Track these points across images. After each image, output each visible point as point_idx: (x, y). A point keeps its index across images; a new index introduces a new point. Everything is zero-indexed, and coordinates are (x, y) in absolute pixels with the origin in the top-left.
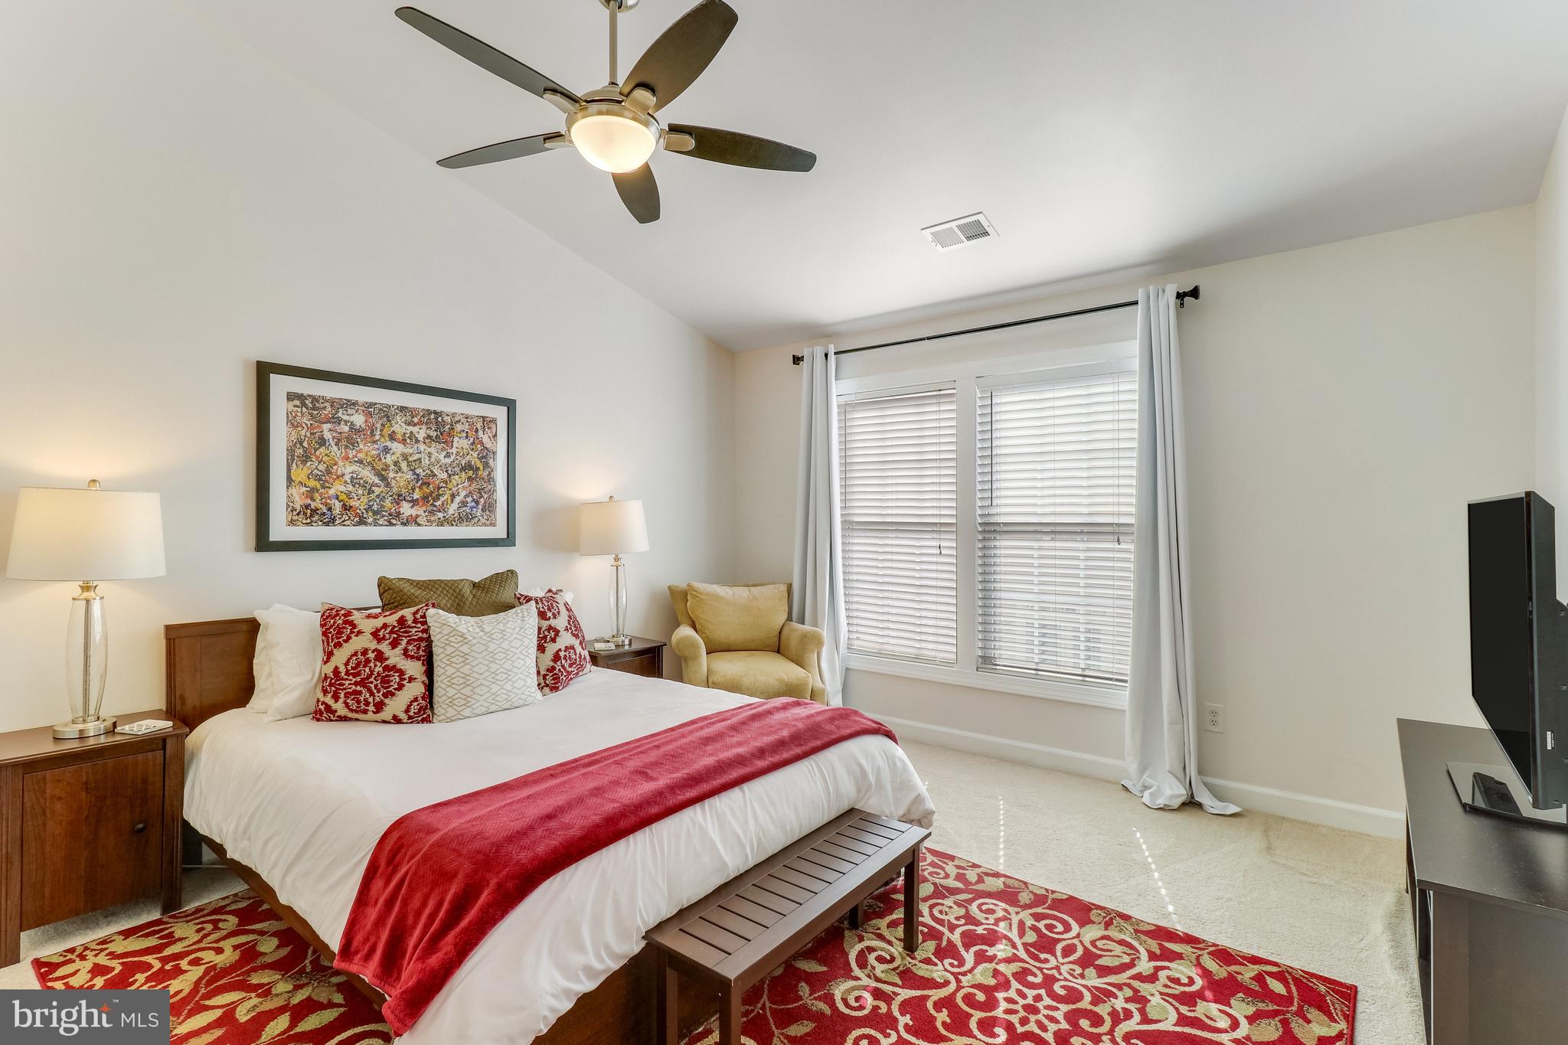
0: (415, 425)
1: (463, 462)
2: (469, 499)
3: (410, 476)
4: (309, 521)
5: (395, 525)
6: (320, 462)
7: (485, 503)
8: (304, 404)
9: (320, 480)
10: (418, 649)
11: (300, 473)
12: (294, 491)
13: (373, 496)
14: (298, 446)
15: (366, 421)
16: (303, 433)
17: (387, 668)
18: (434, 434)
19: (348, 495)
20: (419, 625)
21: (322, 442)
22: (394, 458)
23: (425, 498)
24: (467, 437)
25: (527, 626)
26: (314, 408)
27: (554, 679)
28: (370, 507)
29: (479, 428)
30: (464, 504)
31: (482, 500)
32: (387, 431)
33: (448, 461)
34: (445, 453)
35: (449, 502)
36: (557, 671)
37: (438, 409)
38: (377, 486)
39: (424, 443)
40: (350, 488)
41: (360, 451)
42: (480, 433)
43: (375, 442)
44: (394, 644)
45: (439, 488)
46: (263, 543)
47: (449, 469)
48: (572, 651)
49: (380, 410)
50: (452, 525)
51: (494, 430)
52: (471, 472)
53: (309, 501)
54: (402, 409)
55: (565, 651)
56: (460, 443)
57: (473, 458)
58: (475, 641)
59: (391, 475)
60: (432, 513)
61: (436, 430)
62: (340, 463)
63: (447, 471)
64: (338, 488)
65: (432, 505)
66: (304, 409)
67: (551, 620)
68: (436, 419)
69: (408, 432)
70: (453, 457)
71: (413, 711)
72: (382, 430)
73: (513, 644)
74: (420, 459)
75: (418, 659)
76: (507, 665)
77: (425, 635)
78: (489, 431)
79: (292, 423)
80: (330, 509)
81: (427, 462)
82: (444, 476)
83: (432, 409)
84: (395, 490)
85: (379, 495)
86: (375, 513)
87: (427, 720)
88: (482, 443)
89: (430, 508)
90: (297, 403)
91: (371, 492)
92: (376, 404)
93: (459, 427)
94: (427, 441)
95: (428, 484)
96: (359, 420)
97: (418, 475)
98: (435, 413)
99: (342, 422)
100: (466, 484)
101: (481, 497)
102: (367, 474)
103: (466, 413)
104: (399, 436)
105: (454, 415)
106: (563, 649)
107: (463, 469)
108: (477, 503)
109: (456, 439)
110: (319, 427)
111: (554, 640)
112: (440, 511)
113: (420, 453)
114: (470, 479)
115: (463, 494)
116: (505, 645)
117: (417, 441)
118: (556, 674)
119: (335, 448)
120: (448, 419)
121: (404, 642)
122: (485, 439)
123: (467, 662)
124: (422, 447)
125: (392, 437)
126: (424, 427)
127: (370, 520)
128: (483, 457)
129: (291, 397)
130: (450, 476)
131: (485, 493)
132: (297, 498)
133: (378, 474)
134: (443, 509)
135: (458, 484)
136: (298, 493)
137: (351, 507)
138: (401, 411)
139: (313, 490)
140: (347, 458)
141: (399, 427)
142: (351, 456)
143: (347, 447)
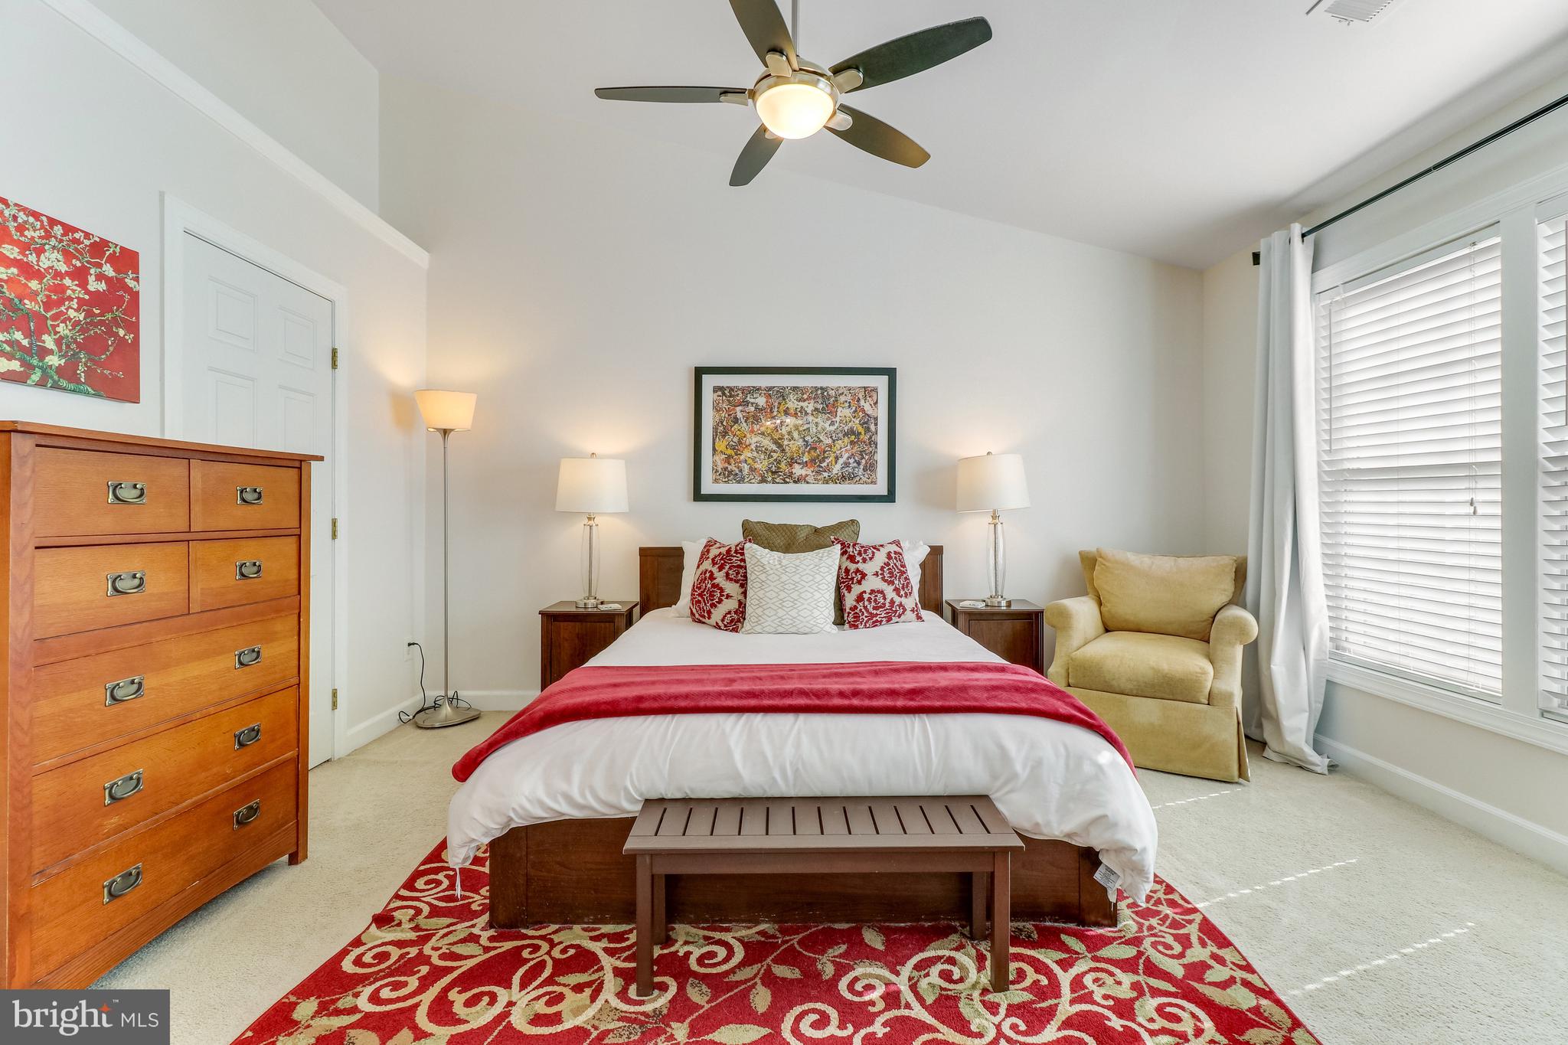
0: (805, 401)
1: (846, 429)
2: (852, 461)
3: (801, 443)
4: (726, 480)
5: (788, 483)
6: (734, 436)
7: (866, 463)
8: (724, 394)
9: (734, 449)
10: (738, 573)
11: (721, 445)
12: (717, 458)
13: (771, 460)
14: (720, 425)
15: (767, 402)
16: (723, 415)
17: (714, 586)
18: (820, 407)
19: (754, 459)
20: (739, 555)
21: (736, 420)
22: (788, 429)
23: (813, 461)
24: (849, 406)
25: (823, 564)
26: (730, 397)
27: (855, 617)
28: (770, 468)
29: (861, 397)
30: (847, 464)
31: (863, 461)
32: (782, 408)
33: (832, 428)
34: (830, 421)
35: (833, 463)
36: (857, 611)
37: (824, 386)
38: (774, 451)
39: (812, 415)
40: (755, 454)
41: (761, 426)
42: (862, 402)
43: (773, 418)
44: (721, 568)
45: (825, 452)
46: (698, 496)
47: (834, 435)
48: (879, 595)
49: (778, 391)
50: (836, 483)
51: (875, 398)
52: (853, 437)
53: (727, 465)
54: (795, 389)
55: (870, 594)
56: (844, 412)
57: (856, 424)
58: (771, 572)
59: (786, 443)
60: (818, 473)
61: (822, 403)
62: (748, 436)
63: (831, 437)
64: (747, 454)
65: (819, 466)
66: (724, 397)
67: (859, 564)
68: (822, 393)
69: (799, 407)
70: (837, 425)
71: (726, 620)
72: (778, 408)
73: (804, 578)
74: (808, 428)
75: (736, 581)
76: (795, 595)
77: (742, 564)
78: (870, 399)
79: (717, 409)
80: (741, 471)
81: (815, 430)
82: (829, 441)
83: (819, 386)
84: (788, 455)
85: (776, 459)
86: (774, 473)
87: (735, 630)
88: (863, 411)
89: (817, 469)
90: (720, 393)
91: (770, 456)
92: (774, 387)
93: (842, 399)
94: (814, 413)
95: (815, 449)
96: (761, 401)
97: (807, 442)
98: (822, 388)
99: (750, 405)
100: (849, 447)
101: (863, 458)
102: (767, 443)
103: (849, 386)
104: (792, 411)
105: (838, 389)
106: (868, 591)
107: (846, 435)
108: (859, 463)
109: (840, 409)
110: (734, 409)
111: (859, 582)
112: (825, 471)
113: (809, 423)
114: (852, 443)
115: (846, 456)
116: (796, 578)
117: (806, 414)
118: (856, 613)
119: (745, 424)
120: (832, 393)
121: (727, 567)
122: (867, 407)
123: (763, 587)
124: (810, 418)
125: (786, 412)
126: (812, 401)
127: (770, 479)
128: (864, 423)
129: (716, 389)
130: (834, 441)
131: (866, 454)
132: (719, 463)
133: (776, 442)
134: (828, 469)
135: (841, 448)
136: (720, 458)
137: (756, 469)
138: (794, 391)
139: (730, 457)
140: (752, 431)
141: (792, 403)
142: (756, 430)
143: (753, 423)
